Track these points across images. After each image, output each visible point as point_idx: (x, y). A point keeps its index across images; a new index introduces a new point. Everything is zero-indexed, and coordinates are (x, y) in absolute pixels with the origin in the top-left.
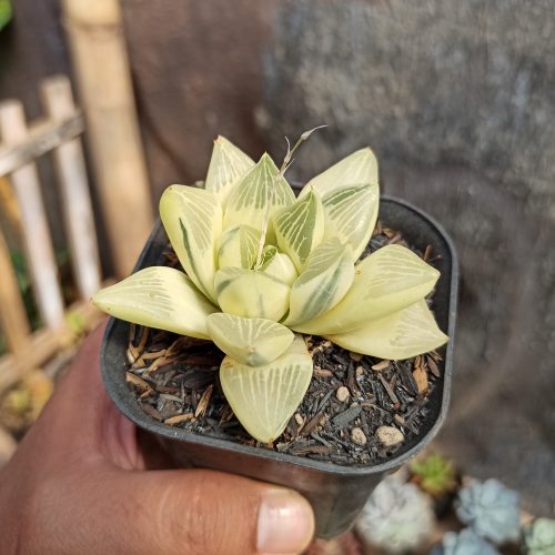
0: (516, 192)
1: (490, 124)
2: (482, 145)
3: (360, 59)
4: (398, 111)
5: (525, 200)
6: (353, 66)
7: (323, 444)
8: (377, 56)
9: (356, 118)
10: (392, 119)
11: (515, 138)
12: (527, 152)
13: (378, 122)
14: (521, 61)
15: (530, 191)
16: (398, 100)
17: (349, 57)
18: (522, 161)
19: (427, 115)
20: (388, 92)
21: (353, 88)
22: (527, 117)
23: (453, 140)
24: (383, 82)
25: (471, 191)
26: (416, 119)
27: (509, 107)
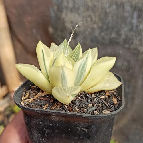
0: (135, 52)
1: (125, 29)
2: (123, 37)
3: (82, 9)
4: (95, 26)
5: (138, 55)
6: (80, 12)
8: (88, 8)
9: (81, 29)
10: (93, 29)
11: (134, 34)
12: (138, 38)
13: (89, 30)
14: (135, 8)
15: (139, 51)
16: (95, 23)
17: (78, 9)
18: (136, 41)
19: (105, 27)
20: (91, 20)
21: (80, 19)
22: (137, 26)
23: (113, 35)
24: (90, 16)
26: (101, 28)
27: (131, 23)
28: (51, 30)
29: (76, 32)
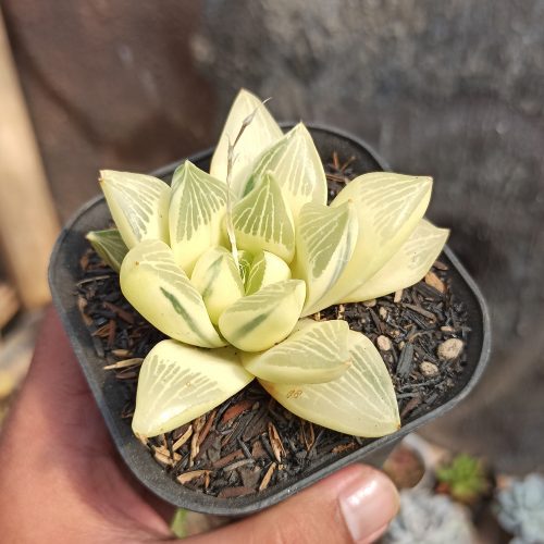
1: (526, 41)
2: (516, 69)
4: (399, 30)
7: (411, 398)
9: (339, 42)
10: (388, 42)
13: (372, 45)
19: (440, 33)
23: (475, 65)
25: (501, 129)
26: (424, 40)
28: (201, 49)
29: (317, 55)
